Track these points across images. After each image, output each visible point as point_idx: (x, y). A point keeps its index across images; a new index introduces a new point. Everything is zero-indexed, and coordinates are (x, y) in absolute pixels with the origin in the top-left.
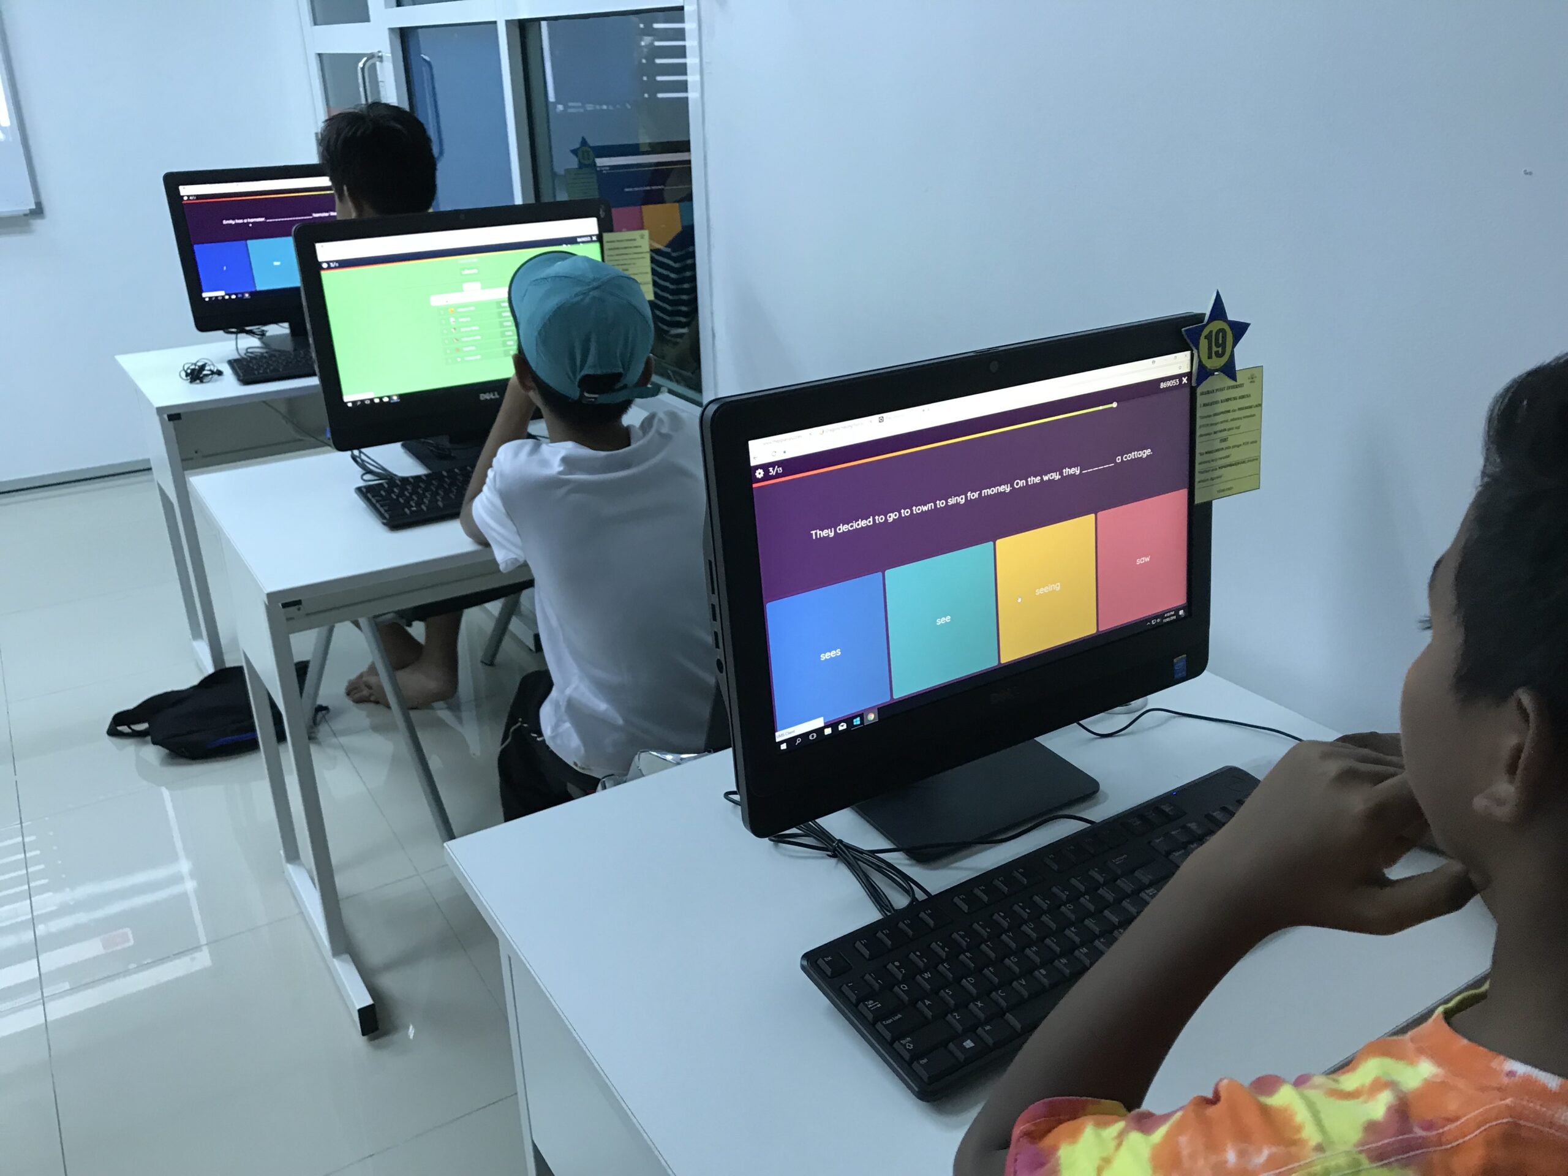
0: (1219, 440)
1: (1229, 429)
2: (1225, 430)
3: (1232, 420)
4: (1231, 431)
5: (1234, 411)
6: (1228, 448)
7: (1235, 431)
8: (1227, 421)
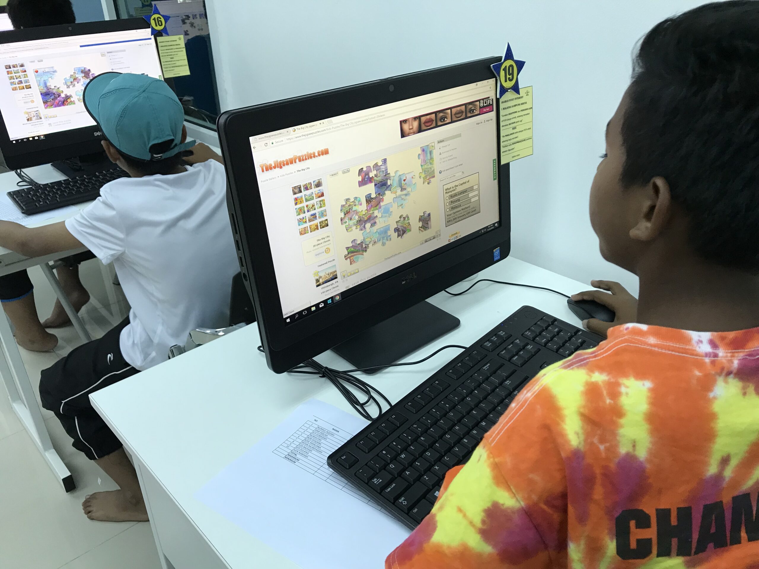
0: (512, 128)
1: (517, 122)
2: (515, 122)
3: (518, 117)
4: (518, 123)
5: (519, 112)
6: (517, 132)
7: (520, 123)
8: (515, 118)
